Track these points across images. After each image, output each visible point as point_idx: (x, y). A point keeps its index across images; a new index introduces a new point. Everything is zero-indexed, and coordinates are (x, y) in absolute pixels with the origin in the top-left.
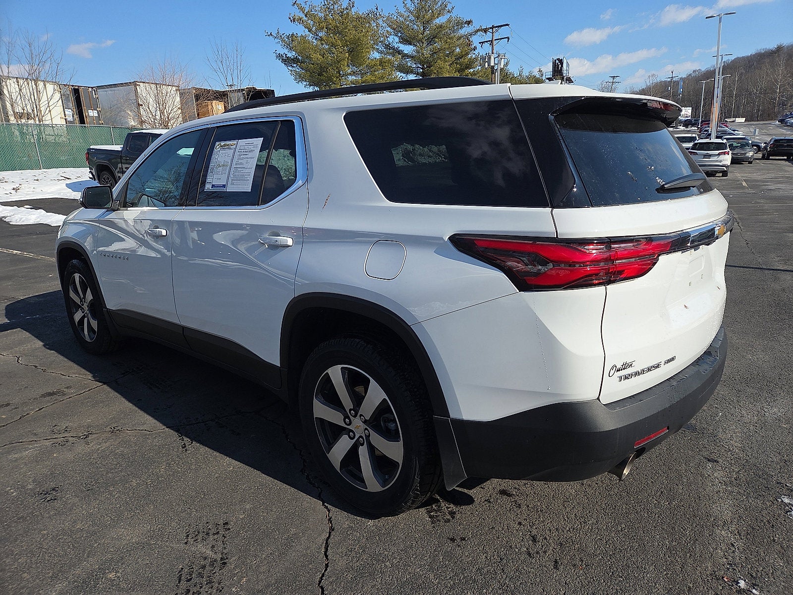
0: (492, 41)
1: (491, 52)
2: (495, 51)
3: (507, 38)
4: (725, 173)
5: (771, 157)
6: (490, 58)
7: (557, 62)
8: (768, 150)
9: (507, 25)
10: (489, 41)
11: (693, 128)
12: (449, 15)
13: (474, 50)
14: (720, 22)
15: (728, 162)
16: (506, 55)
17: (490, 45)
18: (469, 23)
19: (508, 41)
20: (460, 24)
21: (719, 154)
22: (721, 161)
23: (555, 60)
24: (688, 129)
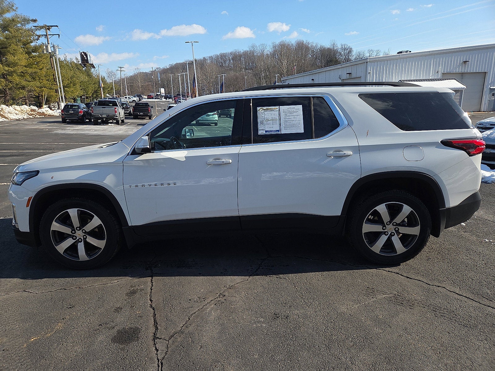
0: (46, 35)
1: (47, 43)
2: (49, 42)
3: (58, 35)
4: (216, 124)
5: (221, 116)
6: (47, 47)
7: (83, 54)
8: (220, 112)
9: (56, 26)
10: (44, 35)
11: (169, 100)
12: (14, 12)
13: (37, 40)
14: (192, 46)
15: (217, 119)
16: (59, 46)
17: (45, 38)
18: (35, 21)
19: (59, 37)
20: (26, 21)
21: (213, 115)
22: (214, 118)
23: (81, 53)
24: (167, 100)
